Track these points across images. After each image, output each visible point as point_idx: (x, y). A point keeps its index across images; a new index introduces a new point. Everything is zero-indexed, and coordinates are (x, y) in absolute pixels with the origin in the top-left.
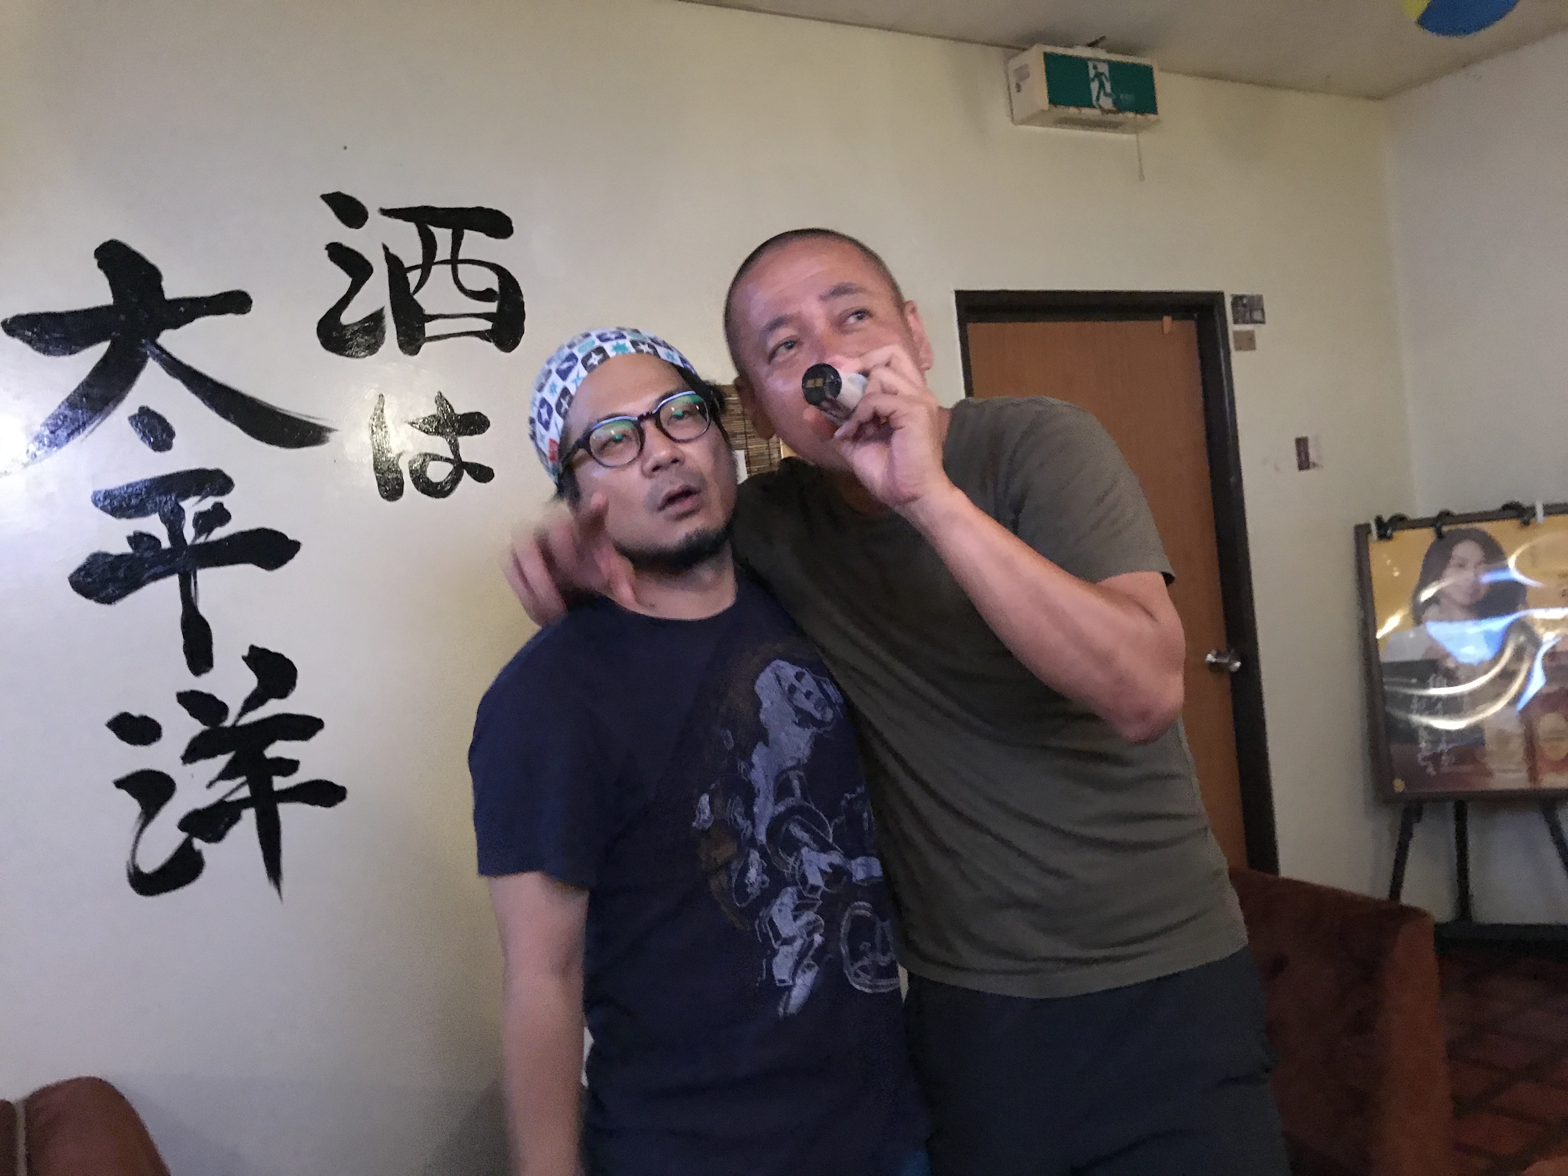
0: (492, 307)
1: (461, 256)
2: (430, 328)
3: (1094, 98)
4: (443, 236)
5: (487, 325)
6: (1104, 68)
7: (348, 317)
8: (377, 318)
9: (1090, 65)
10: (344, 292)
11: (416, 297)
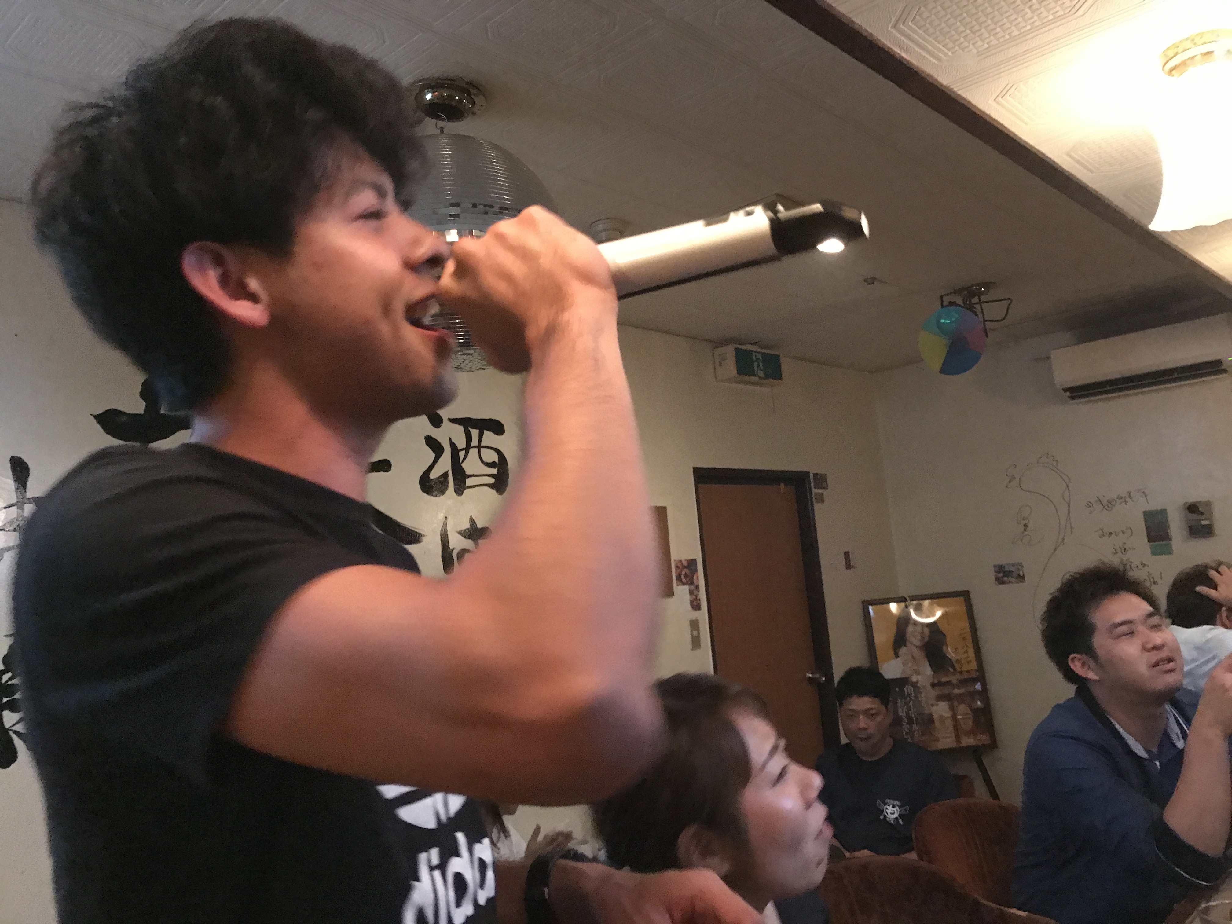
0: (494, 471)
1: (483, 444)
2: (469, 482)
3: (756, 371)
4: (475, 433)
5: (492, 481)
6: (759, 356)
7: (434, 475)
8: (445, 475)
9: (754, 354)
10: (432, 461)
11: (463, 465)
